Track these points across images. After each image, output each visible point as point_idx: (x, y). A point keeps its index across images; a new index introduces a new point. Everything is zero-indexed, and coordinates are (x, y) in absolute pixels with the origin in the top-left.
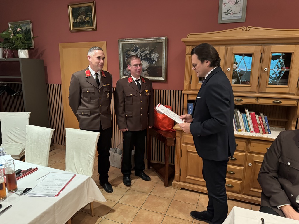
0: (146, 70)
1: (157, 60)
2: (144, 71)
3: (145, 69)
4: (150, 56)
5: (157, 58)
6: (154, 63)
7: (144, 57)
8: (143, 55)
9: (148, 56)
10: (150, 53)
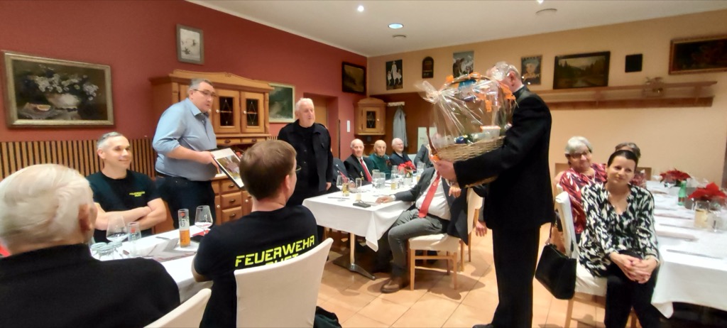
0: (74, 110)
1: (95, 95)
2: (69, 110)
3: (72, 108)
4: (82, 87)
5: (95, 92)
6: (91, 99)
7: (68, 89)
8: (66, 85)
9: (78, 87)
10: (81, 84)
